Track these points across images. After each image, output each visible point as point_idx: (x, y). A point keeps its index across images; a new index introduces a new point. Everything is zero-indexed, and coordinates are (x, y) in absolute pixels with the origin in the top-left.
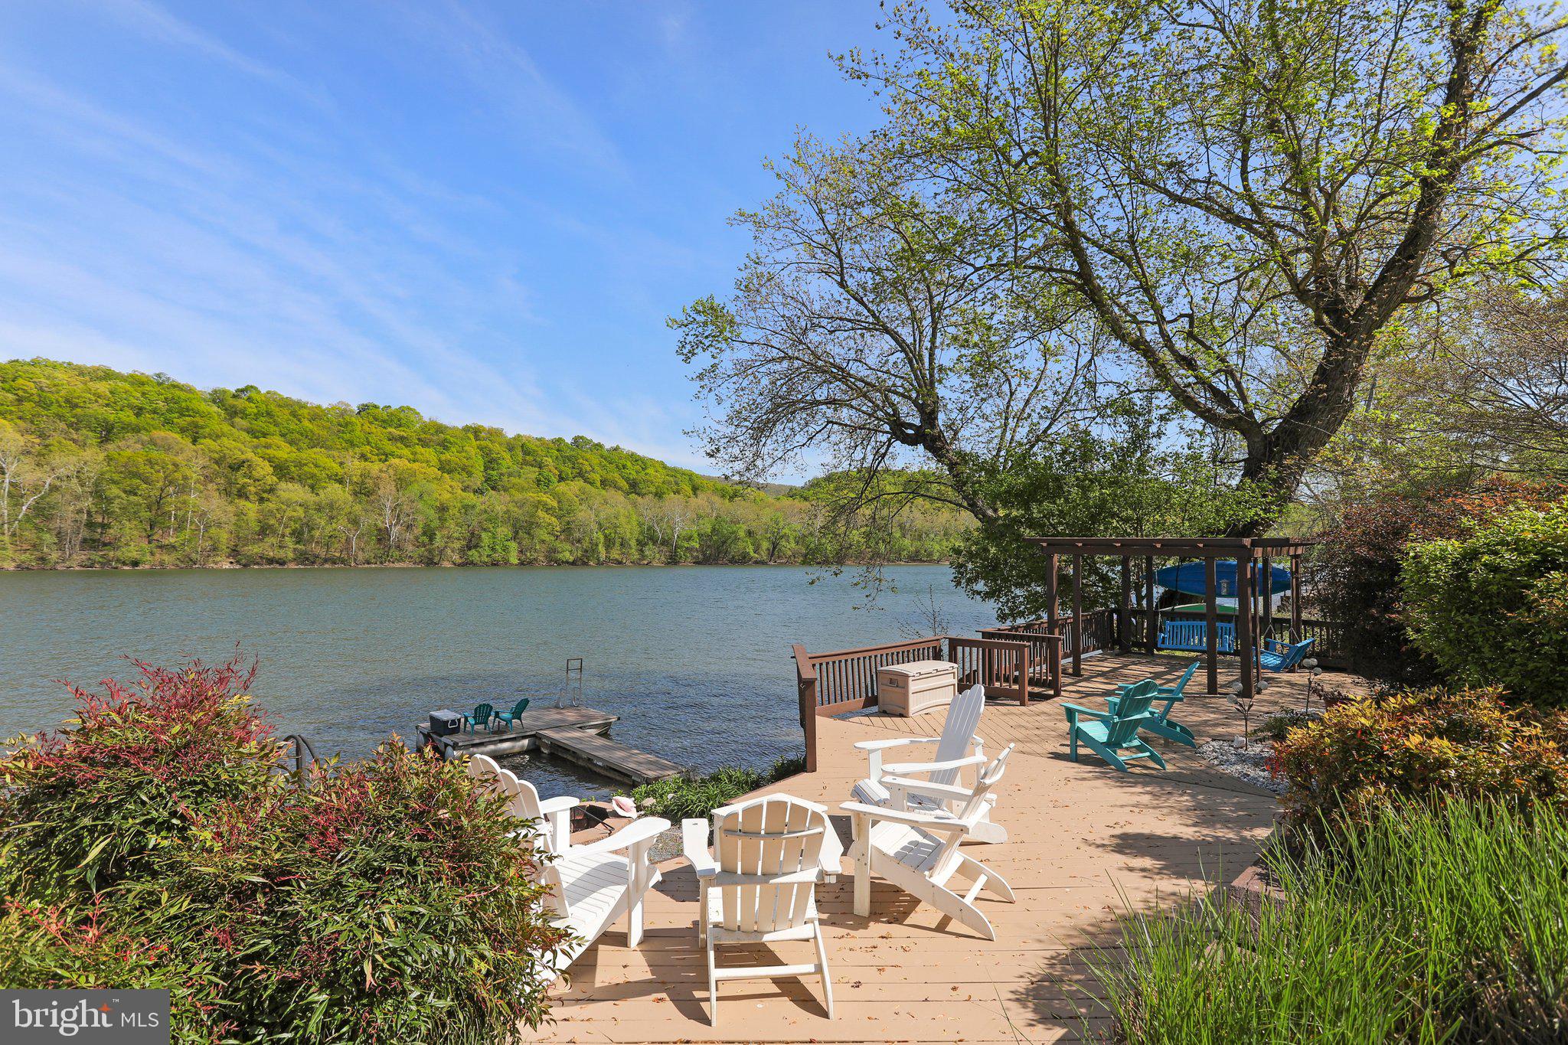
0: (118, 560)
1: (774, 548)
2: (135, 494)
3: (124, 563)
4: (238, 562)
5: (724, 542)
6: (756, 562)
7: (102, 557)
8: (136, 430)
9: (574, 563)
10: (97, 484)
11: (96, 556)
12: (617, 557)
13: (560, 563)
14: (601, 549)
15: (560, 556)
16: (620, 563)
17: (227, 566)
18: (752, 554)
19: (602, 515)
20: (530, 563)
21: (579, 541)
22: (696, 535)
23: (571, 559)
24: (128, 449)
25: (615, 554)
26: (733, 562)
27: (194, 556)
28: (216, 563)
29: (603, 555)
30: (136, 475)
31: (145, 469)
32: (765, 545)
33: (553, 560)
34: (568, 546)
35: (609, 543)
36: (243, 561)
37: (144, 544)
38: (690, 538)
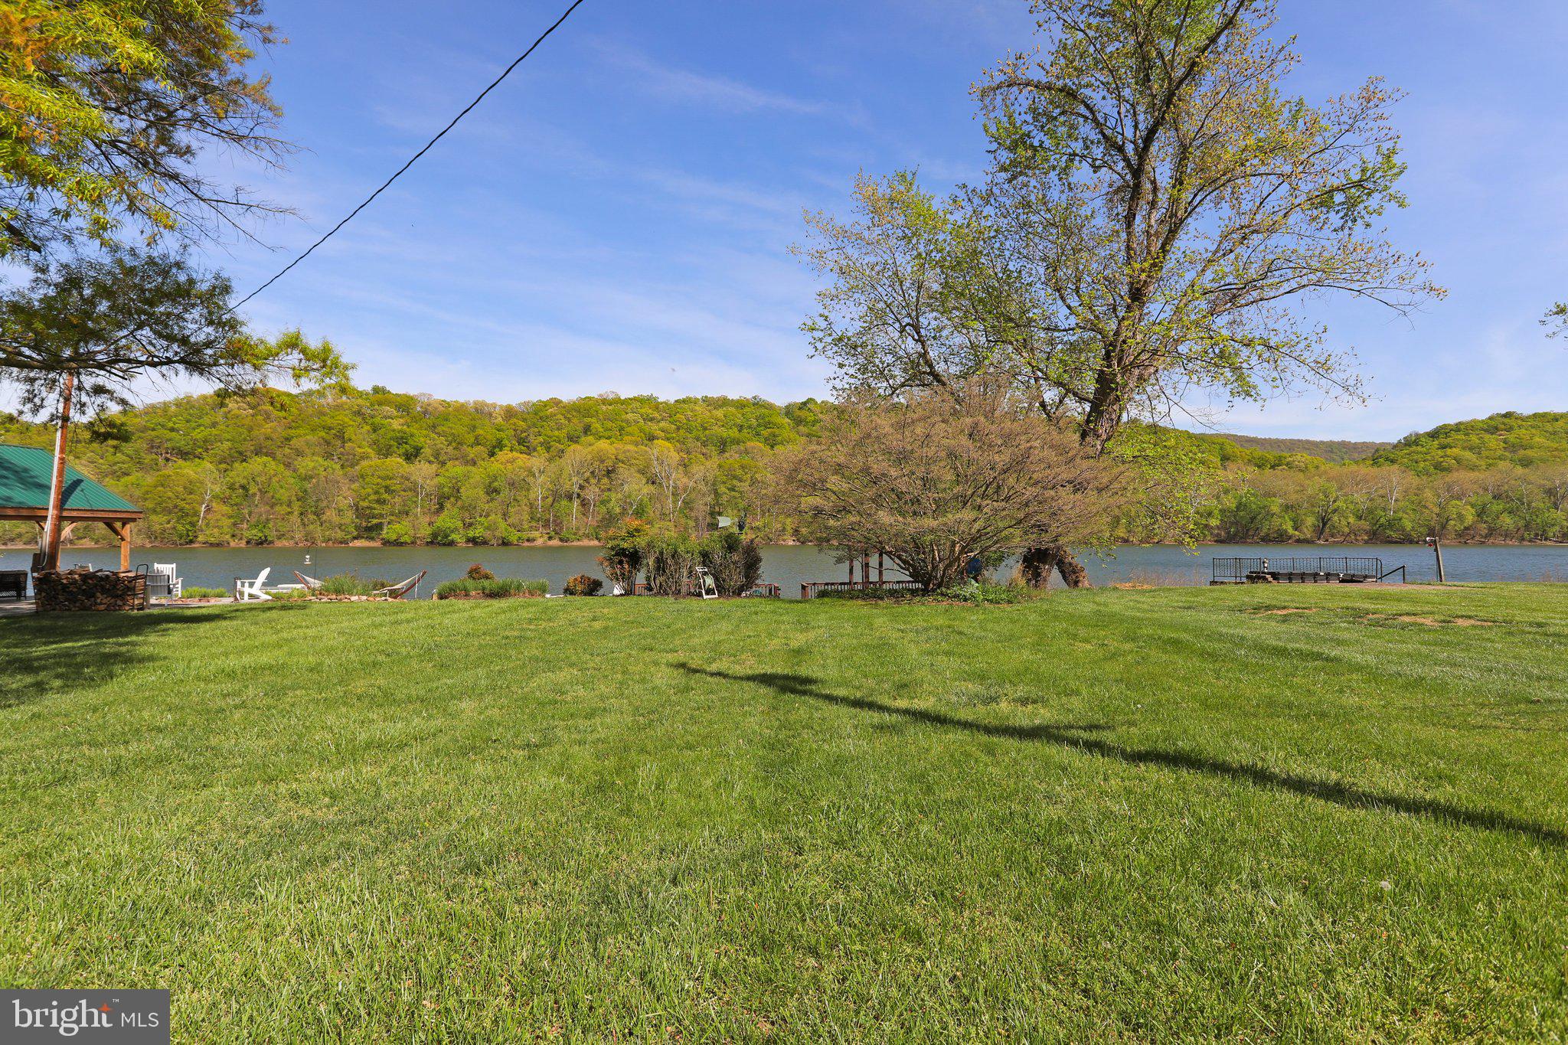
1: (1324, 524)
2: (734, 490)
4: (798, 540)
5: (1253, 519)
6: (1298, 541)
8: (738, 442)
10: (714, 484)
12: (1122, 535)
17: (791, 543)
18: (1291, 531)
24: (732, 457)
26: (1266, 540)
27: (770, 536)
28: (784, 540)
30: (735, 477)
31: (739, 472)
32: (1310, 521)
38: (1210, 514)
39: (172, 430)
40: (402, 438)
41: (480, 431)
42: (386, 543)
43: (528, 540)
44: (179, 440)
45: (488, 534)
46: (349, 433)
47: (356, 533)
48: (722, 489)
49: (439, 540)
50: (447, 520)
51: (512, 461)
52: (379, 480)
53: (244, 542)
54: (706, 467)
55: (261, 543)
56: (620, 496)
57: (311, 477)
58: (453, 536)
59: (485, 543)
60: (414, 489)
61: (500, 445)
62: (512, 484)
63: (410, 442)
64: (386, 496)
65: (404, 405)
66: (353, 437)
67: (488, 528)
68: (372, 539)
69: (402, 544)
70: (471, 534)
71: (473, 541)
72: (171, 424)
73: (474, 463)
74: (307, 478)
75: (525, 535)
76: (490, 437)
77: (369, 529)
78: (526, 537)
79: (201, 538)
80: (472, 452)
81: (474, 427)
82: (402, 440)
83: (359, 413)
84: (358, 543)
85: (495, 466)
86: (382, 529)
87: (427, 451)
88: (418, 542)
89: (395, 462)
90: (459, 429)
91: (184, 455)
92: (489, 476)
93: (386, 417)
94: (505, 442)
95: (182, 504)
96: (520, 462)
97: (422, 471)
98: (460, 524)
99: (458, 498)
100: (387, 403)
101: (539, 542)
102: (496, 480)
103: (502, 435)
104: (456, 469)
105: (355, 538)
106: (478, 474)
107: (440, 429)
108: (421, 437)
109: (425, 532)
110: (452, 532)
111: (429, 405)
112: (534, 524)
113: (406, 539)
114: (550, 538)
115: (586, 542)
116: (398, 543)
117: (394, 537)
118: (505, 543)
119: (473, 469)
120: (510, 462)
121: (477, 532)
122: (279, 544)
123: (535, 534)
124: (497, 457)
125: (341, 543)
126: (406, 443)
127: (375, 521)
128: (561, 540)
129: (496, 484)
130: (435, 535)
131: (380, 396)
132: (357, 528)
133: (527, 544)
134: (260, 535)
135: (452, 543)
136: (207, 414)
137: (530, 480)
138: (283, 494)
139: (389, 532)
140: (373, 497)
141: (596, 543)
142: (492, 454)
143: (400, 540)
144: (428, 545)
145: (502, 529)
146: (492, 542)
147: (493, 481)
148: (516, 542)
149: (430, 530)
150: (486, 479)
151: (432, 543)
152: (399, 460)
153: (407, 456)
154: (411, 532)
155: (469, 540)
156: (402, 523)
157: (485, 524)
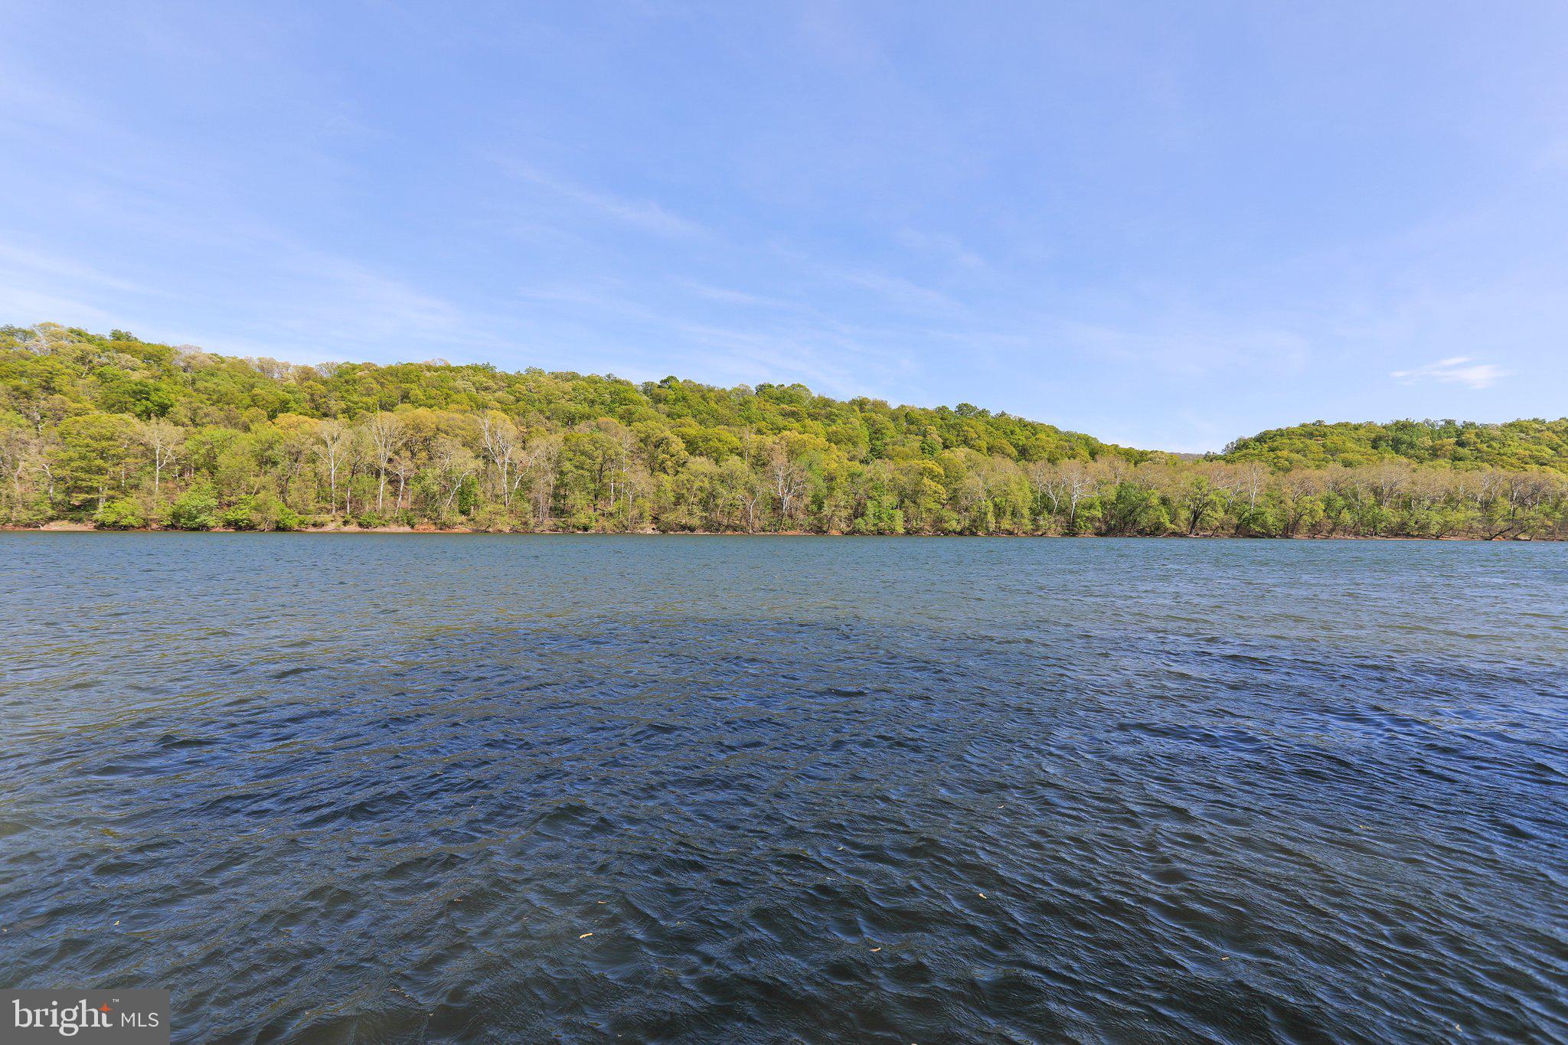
0: (574, 526)
1: (1196, 518)
2: (582, 469)
3: (579, 529)
4: (658, 528)
5: (1131, 512)
6: (1174, 534)
7: (564, 522)
9: (961, 533)
10: (558, 462)
11: (559, 522)
12: (1008, 527)
13: (947, 533)
14: (991, 518)
15: (946, 525)
16: (1011, 533)
17: (651, 532)
18: (1168, 525)
19: (991, 482)
20: (917, 532)
21: (966, 510)
22: (1097, 503)
23: (959, 528)
24: (582, 430)
25: (1006, 524)
26: (1142, 533)
27: (625, 523)
28: (642, 529)
29: (992, 527)
30: (583, 453)
31: (589, 448)
32: (1185, 514)
33: (940, 530)
34: (955, 516)
35: (999, 512)
36: (662, 528)
37: (591, 512)
38: (1091, 507)
40: (141, 392)
41: (256, 391)
42: (101, 526)
43: (315, 525)
45: (256, 517)
46: (61, 382)
47: (50, 514)
48: (567, 466)
49: (181, 523)
50: (195, 496)
51: (296, 426)
52: (90, 441)
54: (549, 441)
56: (438, 471)
58: (202, 518)
59: (251, 527)
60: (148, 452)
61: (284, 407)
62: (296, 456)
63: (154, 397)
64: (99, 462)
65: (154, 356)
66: (67, 388)
67: (257, 509)
68: (80, 521)
69: (126, 528)
70: (231, 515)
71: (236, 526)
73: (247, 429)
75: (310, 519)
76: (271, 398)
77: (76, 508)
78: (312, 522)
80: (245, 416)
81: (253, 386)
82: (140, 393)
83: (84, 360)
84: (56, 526)
85: (266, 431)
86: (95, 508)
87: (180, 411)
88: (152, 526)
89: (129, 424)
90: (227, 385)
92: (259, 441)
93: (124, 368)
94: (292, 404)
96: (306, 427)
97: (160, 434)
98: (214, 502)
99: (213, 470)
100: (135, 352)
101: (330, 527)
102: (270, 447)
103: (288, 396)
104: (212, 433)
105: (53, 519)
106: (245, 442)
107: (200, 385)
108: (167, 390)
109: (162, 511)
110: (200, 512)
111: (193, 358)
112: (322, 504)
113: (131, 520)
114: (346, 523)
115: (394, 528)
116: (116, 527)
117: (112, 518)
118: (280, 528)
119: (242, 435)
120: (296, 427)
121: (242, 514)
123: (324, 517)
124: (276, 421)
126: (147, 399)
127: (83, 496)
128: (360, 525)
129: (270, 452)
130: (176, 516)
131: (123, 343)
132: (56, 506)
133: (312, 529)
135: (203, 528)
137: (318, 448)
139: (101, 513)
140: (79, 463)
141: (407, 529)
142: (272, 417)
143: (124, 522)
144: (166, 530)
145: (276, 510)
146: (262, 527)
147: (267, 450)
148: (296, 528)
149: (169, 510)
150: (258, 447)
151: (173, 526)
152: (126, 416)
153: (147, 415)
154: (141, 512)
155: (229, 524)
156: (128, 499)
157: (253, 503)
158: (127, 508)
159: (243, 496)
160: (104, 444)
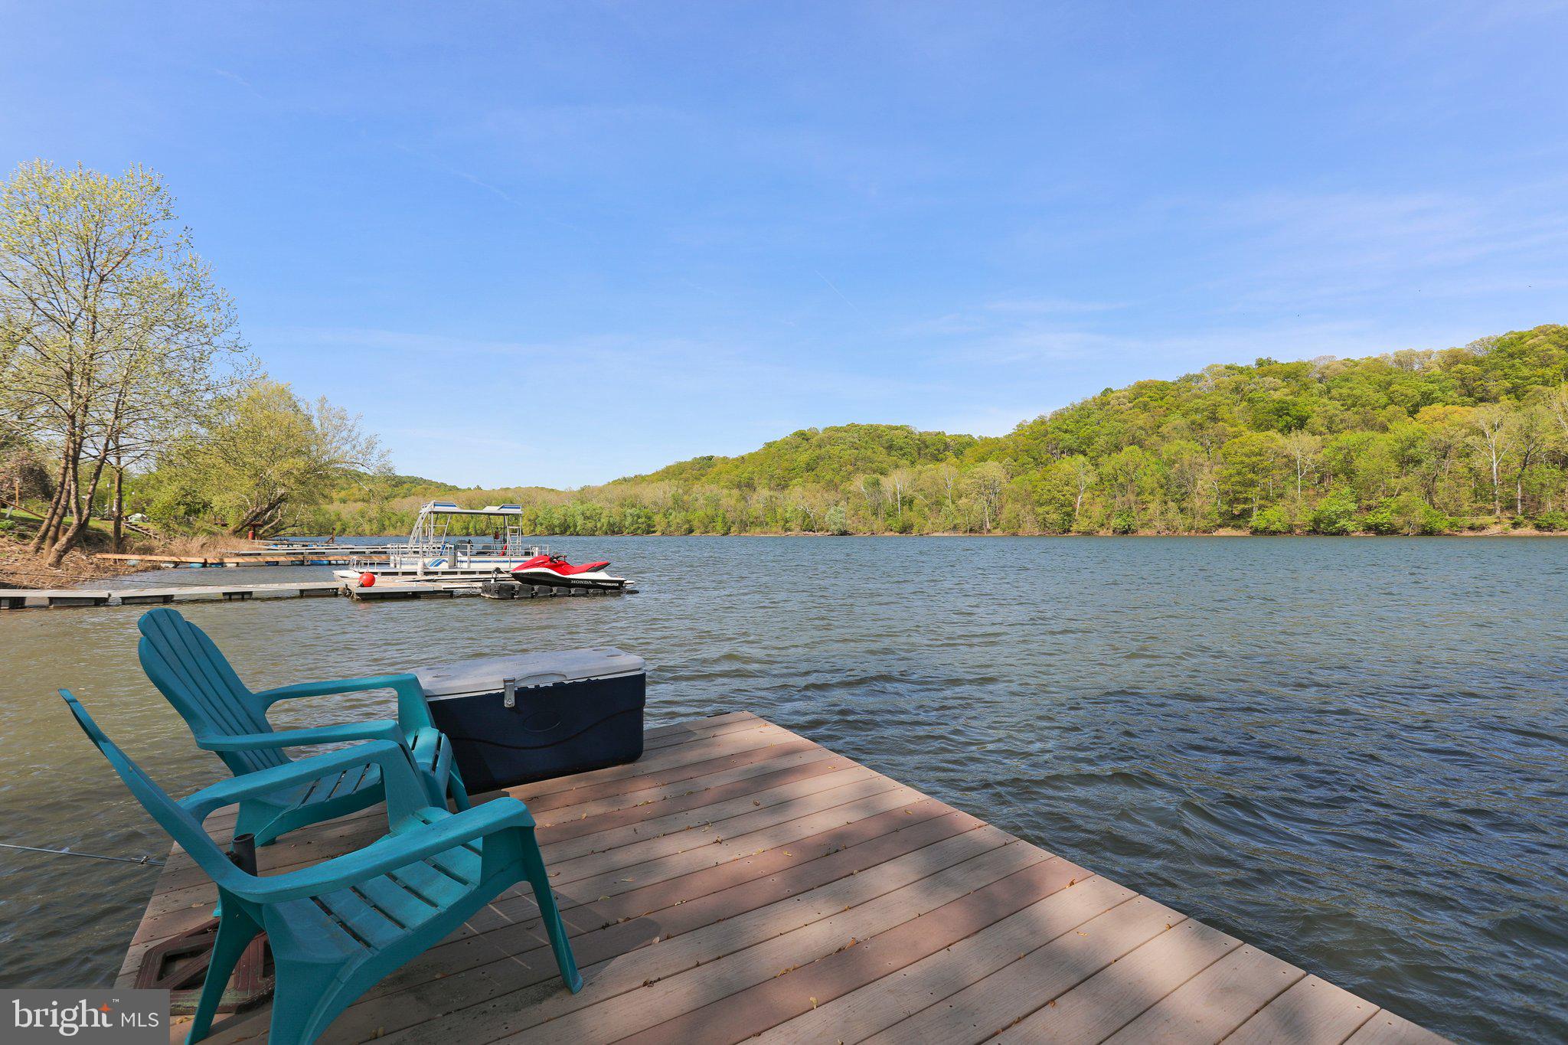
39: (1066, 431)
40: (1282, 408)
41: (1394, 388)
42: (1256, 532)
43: (1472, 528)
44: (1069, 440)
45: (1398, 521)
46: (1223, 411)
47: (1218, 522)
49: (1322, 528)
50: (1337, 501)
51: (1443, 418)
52: (1244, 458)
53: (1111, 531)
55: (1125, 532)
57: (1174, 462)
58: (1342, 522)
59: (1392, 531)
60: (1290, 462)
61: (1428, 399)
62: (1444, 452)
63: (1293, 412)
64: (1250, 476)
65: (1293, 375)
66: (1227, 416)
67: (1399, 512)
68: (1239, 527)
69: (1274, 533)
70: (1371, 519)
71: (1376, 529)
72: (1065, 427)
73: (1384, 429)
74: (1171, 463)
75: (1468, 521)
76: (1410, 392)
77: (1234, 517)
78: (1468, 524)
79: (1074, 527)
80: (1381, 416)
81: (1390, 384)
82: (1281, 411)
83: (1237, 390)
84: (1222, 532)
85: (1405, 428)
86: (1250, 516)
87: (1316, 421)
88: (1298, 531)
89: (1275, 440)
91: (1071, 452)
93: (1267, 390)
94: (1437, 395)
95: (1059, 496)
96: (1456, 418)
97: (1301, 445)
98: (1353, 507)
99: (1351, 475)
100: (1275, 374)
101: (1495, 530)
102: (1412, 445)
103: (1432, 387)
104: (1349, 438)
105: (1220, 526)
106: (1383, 442)
107: (1334, 392)
108: (1306, 403)
109: (1304, 517)
110: (1338, 516)
111: (1328, 368)
112: (1482, 504)
113: (1277, 526)
114: (1516, 525)
116: (1266, 532)
117: (1263, 525)
118: (1427, 532)
119: (1379, 436)
121: (1383, 517)
122: (1142, 532)
123: (1485, 519)
124: (1418, 416)
125: (1204, 532)
126: (1288, 414)
127: (1241, 507)
128: (1538, 527)
129: (1412, 451)
130: (1317, 521)
131: (1266, 368)
132: (1221, 514)
133: (1468, 534)
134: (1123, 523)
135: (1342, 532)
136: (1093, 413)
137: (1475, 440)
138: (1148, 482)
139: (1256, 520)
140: (1237, 478)
142: (1413, 412)
143: (1273, 528)
144: (1308, 535)
145: (1421, 513)
146: (1406, 530)
147: (1409, 448)
148: (1447, 531)
149: (1311, 517)
150: (1397, 446)
151: (1314, 532)
152: (1271, 433)
153: (1287, 429)
154: (1286, 518)
155: (1369, 528)
156: (1275, 507)
157: (1394, 506)
158: (1274, 515)
159: (1382, 499)
160: (1254, 459)
